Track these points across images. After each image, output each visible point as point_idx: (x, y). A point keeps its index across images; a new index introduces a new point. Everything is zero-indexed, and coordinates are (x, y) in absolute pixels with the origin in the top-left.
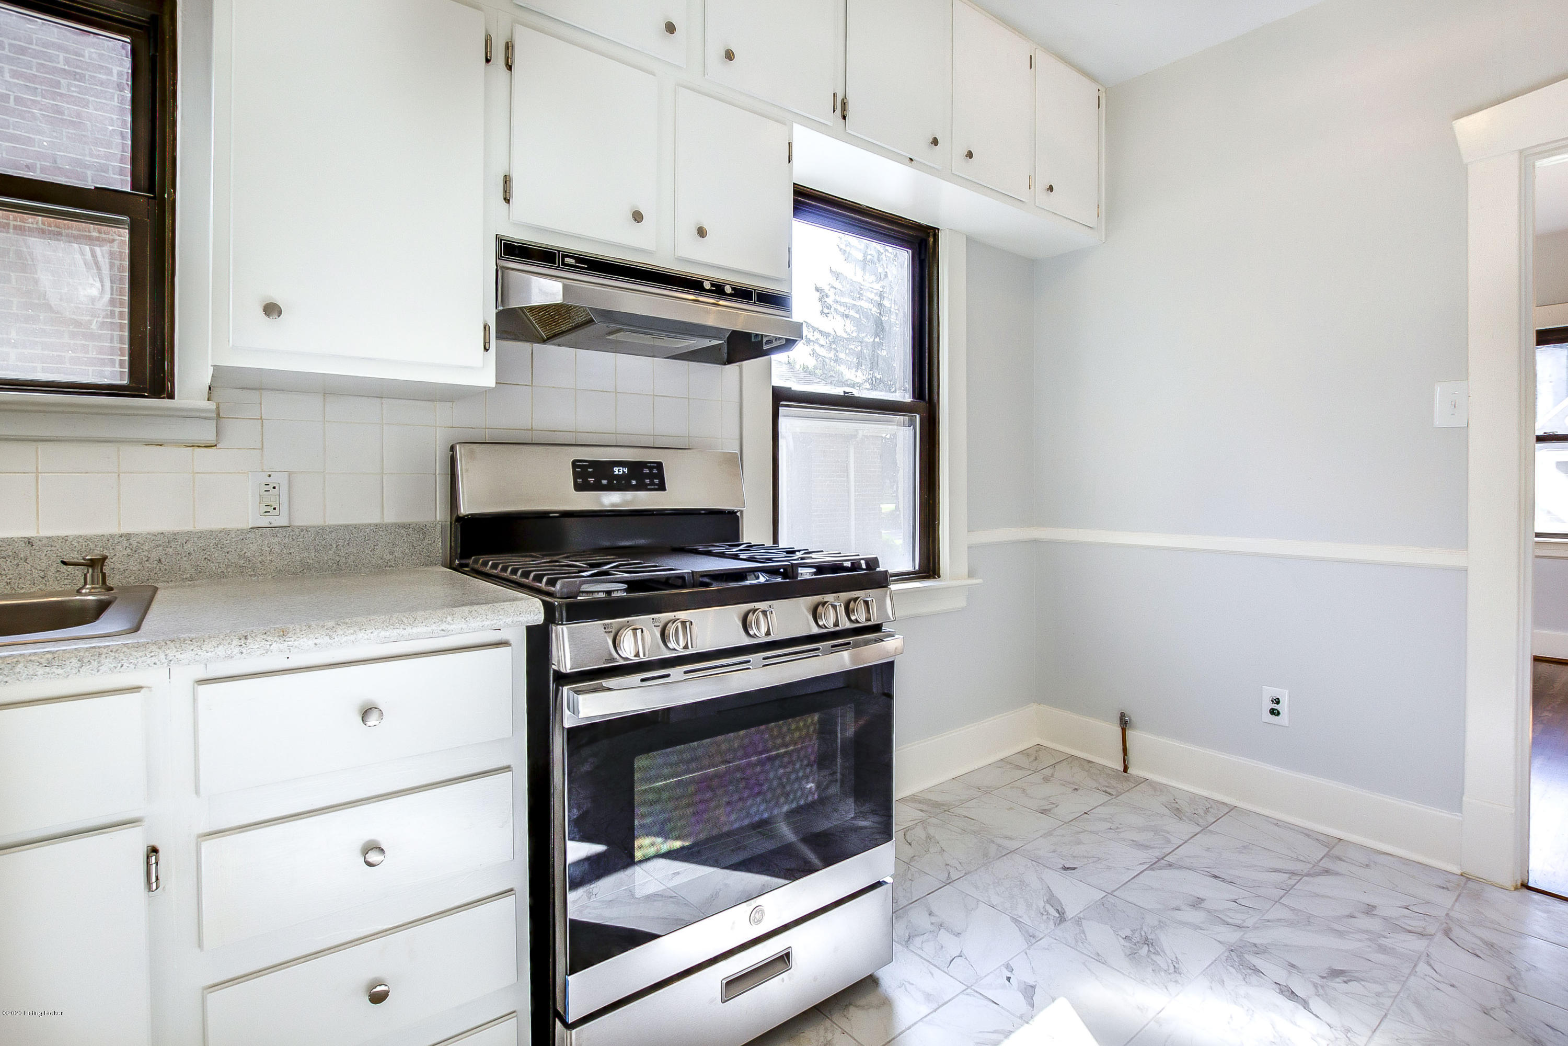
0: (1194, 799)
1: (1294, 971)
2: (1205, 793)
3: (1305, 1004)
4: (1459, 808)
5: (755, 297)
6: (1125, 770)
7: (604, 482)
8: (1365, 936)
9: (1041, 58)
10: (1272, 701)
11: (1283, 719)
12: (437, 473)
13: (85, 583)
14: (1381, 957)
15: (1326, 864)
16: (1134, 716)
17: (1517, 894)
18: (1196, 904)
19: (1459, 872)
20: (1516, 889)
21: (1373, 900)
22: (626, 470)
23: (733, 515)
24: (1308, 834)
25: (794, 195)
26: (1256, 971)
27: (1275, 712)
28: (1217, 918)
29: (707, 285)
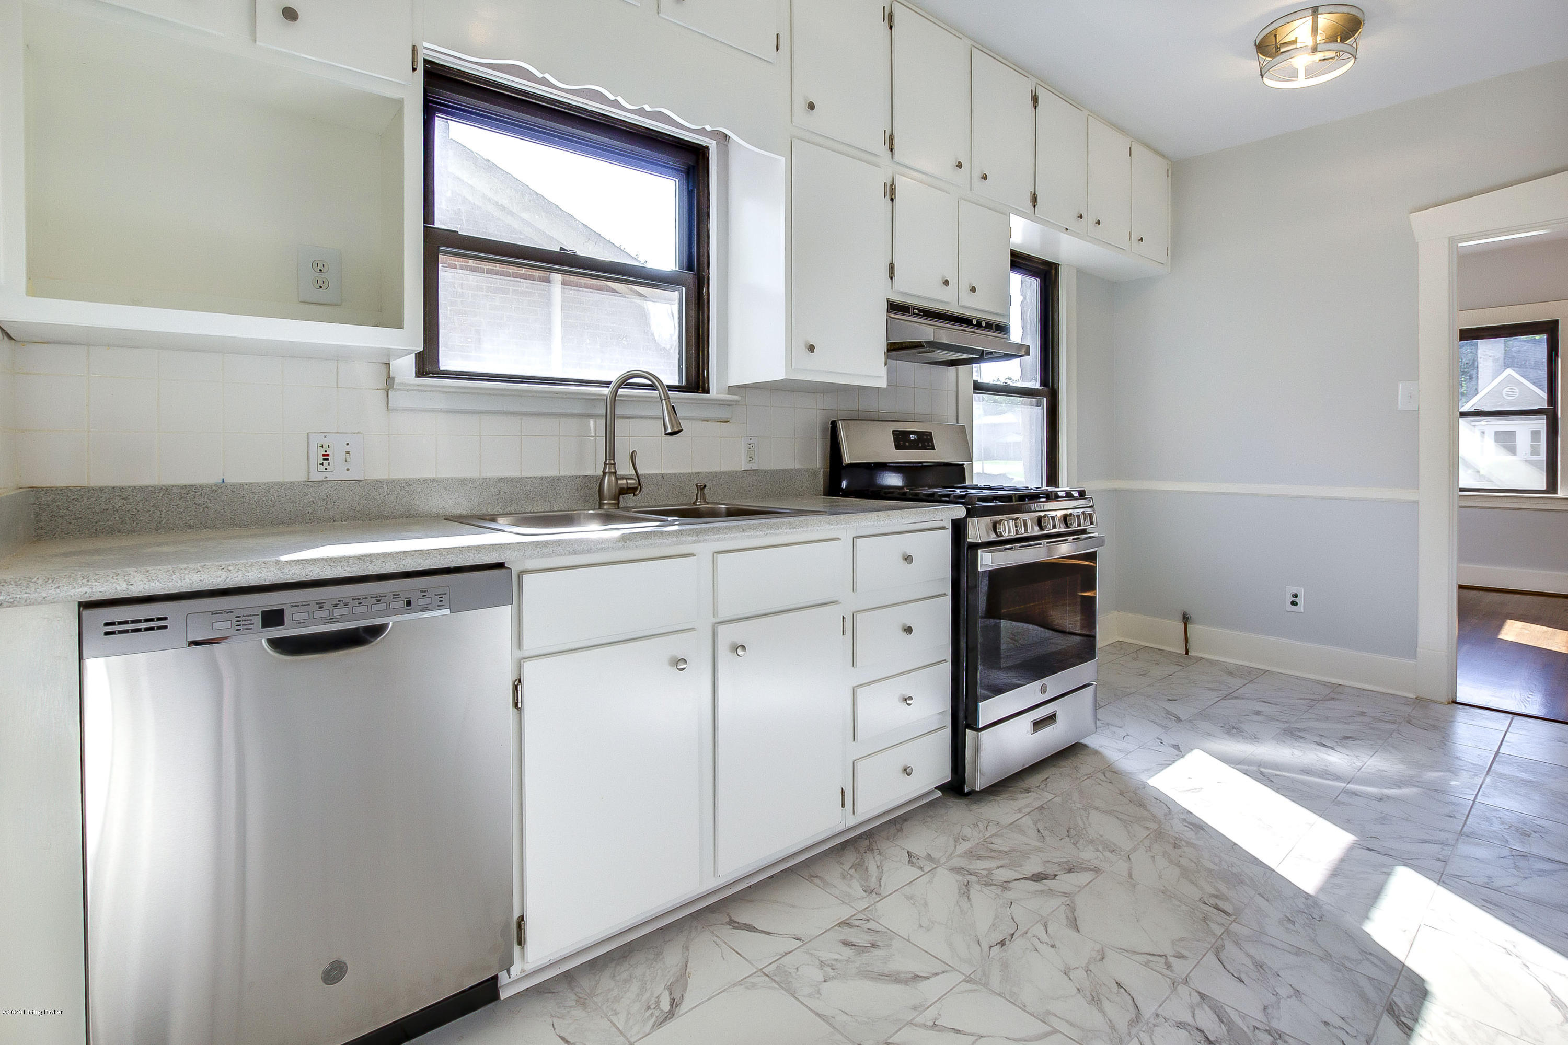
0: (1239, 667)
1: (1323, 737)
2: (1247, 664)
3: (1333, 748)
4: (1415, 656)
5: (994, 327)
6: (1187, 653)
7: (907, 444)
8: (1361, 724)
9: (1137, 148)
10: (1293, 596)
11: (1301, 607)
12: (817, 438)
13: (697, 499)
14: (1371, 731)
15: (1332, 695)
16: (1192, 614)
17: (1449, 706)
18: (1258, 713)
19: (1415, 697)
20: (1449, 703)
21: (1364, 710)
22: (916, 437)
23: (961, 467)
24: (1318, 682)
25: (1011, 257)
26: (1301, 737)
27: (1294, 603)
28: (1271, 719)
29: (975, 322)
